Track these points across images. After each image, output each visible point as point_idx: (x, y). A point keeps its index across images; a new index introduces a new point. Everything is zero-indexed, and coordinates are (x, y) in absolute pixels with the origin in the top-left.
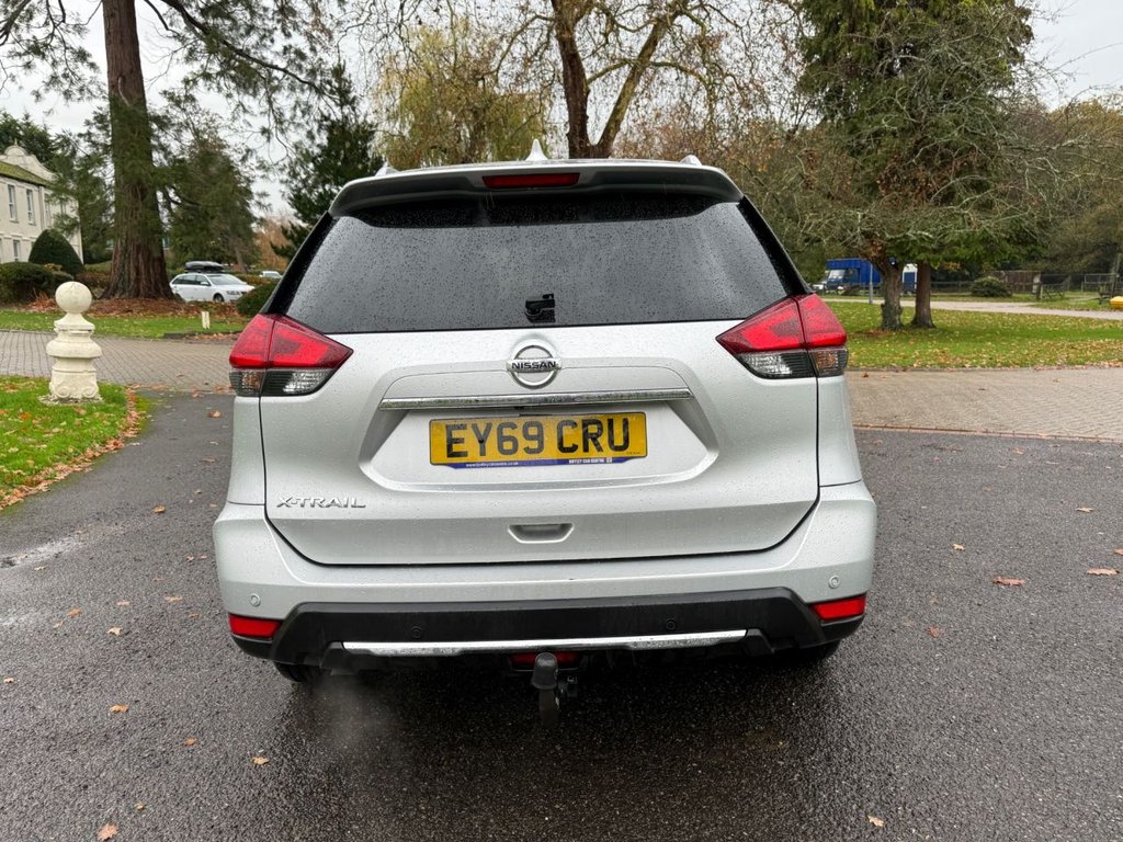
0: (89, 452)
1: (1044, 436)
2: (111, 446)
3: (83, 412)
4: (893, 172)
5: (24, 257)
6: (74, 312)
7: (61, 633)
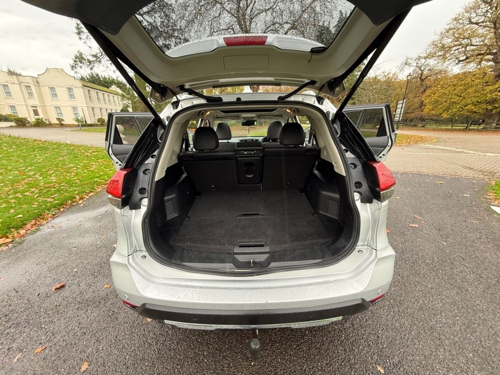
7: (98, 247)
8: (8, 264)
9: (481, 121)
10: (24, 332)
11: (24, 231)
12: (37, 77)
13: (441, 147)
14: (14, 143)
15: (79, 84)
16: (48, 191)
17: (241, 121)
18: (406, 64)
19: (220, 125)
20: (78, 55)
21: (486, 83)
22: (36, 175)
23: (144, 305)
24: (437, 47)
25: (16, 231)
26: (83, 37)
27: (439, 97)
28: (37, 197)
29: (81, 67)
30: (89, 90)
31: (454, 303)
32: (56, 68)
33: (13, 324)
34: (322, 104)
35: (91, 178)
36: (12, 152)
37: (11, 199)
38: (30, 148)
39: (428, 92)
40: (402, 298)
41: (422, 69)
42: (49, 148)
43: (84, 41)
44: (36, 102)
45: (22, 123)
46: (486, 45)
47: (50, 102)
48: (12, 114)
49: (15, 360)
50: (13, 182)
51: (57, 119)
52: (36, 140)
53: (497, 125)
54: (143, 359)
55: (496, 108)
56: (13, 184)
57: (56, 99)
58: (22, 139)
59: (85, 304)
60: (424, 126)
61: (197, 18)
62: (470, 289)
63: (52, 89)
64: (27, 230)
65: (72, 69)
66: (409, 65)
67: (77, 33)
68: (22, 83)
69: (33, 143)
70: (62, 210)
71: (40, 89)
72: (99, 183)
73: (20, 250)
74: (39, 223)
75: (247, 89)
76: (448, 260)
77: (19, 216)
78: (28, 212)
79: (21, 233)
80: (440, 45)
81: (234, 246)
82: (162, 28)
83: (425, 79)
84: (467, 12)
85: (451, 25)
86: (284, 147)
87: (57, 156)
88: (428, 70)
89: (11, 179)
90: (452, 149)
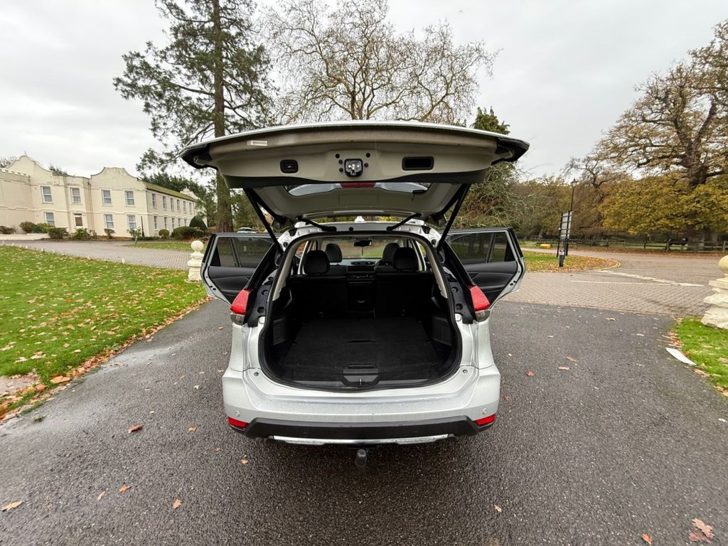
0: (199, 302)
1: (529, 301)
2: (207, 299)
3: (199, 286)
4: (472, 204)
5: (188, 225)
6: (197, 251)
7: (177, 388)
8: (70, 405)
9: (684, 239)
10: (104, 473)
11: (83, 369)
12: (90, 177)
13: (623, 274)
14: (51, 262)
15: (143, 186)
16: (107, 322)
17: (355, 241)
18: (572, 166)
19: (329, 247)
20: (148, 153)
21: (679, 191)
22: (87, 302)
23: (255, 420)
24: (609, 148)
25: (74, 369)
26: (158, 134)
27: (620, 207)
28: (95, 329)
29: (150, 167)
30: (153, 195)
31: (592, 449)
32: (116, 168)
33: (89, 465)
34: (428, 233)
35: (159, 308)
36: (50, 273)
37: (62, 331)
38: (73, 269)
39: (606, 201)
40: (534, 444)
41: (594, 172)
42: (99, 269)
43: (159, 138)
44: (81, 208)
45: (58, 235)
46: (669, 146)
47: (100, 209)
48: (47, 223)
49: (99, 498)
50: (59, 311)
51: (105, 230)
52: (79, 258)
53: (706, 244)
54: (240, 498)
55: (699, 223)
56: (60, 313)
57: (109, 205)
58: (61, 257)
59: (167, 446)
60: (607, 246)
61: (301, 113)
62: (613, 435)
63: (106, 193)
64: (86, 368)
65: (139, 170)
66: (577, 167)
67: (152, 129)
68: (68, 184)
69: (76, 262)
70: (125, 345)
71: (90, 193)
72: (170, 314)
73: (82, 390)
74: (99, 360)
75: (359, 220)
76: (596, 406)
77: (76, 351)
78: (86, 346)
79: (80, 371)
80: (611, 145)
81: (344, 367)
82: (257, 123)
83: (600, 185)
84: (640, 108)
85: (622, 122)
86: (395, 272)
87: (110, 279)
88: (603, 174)
89: (55, 307)
90: (638, 277)
